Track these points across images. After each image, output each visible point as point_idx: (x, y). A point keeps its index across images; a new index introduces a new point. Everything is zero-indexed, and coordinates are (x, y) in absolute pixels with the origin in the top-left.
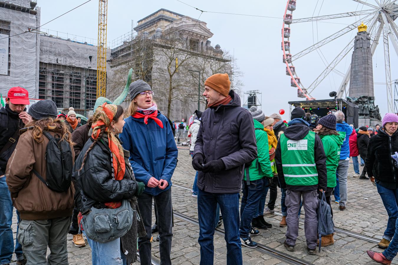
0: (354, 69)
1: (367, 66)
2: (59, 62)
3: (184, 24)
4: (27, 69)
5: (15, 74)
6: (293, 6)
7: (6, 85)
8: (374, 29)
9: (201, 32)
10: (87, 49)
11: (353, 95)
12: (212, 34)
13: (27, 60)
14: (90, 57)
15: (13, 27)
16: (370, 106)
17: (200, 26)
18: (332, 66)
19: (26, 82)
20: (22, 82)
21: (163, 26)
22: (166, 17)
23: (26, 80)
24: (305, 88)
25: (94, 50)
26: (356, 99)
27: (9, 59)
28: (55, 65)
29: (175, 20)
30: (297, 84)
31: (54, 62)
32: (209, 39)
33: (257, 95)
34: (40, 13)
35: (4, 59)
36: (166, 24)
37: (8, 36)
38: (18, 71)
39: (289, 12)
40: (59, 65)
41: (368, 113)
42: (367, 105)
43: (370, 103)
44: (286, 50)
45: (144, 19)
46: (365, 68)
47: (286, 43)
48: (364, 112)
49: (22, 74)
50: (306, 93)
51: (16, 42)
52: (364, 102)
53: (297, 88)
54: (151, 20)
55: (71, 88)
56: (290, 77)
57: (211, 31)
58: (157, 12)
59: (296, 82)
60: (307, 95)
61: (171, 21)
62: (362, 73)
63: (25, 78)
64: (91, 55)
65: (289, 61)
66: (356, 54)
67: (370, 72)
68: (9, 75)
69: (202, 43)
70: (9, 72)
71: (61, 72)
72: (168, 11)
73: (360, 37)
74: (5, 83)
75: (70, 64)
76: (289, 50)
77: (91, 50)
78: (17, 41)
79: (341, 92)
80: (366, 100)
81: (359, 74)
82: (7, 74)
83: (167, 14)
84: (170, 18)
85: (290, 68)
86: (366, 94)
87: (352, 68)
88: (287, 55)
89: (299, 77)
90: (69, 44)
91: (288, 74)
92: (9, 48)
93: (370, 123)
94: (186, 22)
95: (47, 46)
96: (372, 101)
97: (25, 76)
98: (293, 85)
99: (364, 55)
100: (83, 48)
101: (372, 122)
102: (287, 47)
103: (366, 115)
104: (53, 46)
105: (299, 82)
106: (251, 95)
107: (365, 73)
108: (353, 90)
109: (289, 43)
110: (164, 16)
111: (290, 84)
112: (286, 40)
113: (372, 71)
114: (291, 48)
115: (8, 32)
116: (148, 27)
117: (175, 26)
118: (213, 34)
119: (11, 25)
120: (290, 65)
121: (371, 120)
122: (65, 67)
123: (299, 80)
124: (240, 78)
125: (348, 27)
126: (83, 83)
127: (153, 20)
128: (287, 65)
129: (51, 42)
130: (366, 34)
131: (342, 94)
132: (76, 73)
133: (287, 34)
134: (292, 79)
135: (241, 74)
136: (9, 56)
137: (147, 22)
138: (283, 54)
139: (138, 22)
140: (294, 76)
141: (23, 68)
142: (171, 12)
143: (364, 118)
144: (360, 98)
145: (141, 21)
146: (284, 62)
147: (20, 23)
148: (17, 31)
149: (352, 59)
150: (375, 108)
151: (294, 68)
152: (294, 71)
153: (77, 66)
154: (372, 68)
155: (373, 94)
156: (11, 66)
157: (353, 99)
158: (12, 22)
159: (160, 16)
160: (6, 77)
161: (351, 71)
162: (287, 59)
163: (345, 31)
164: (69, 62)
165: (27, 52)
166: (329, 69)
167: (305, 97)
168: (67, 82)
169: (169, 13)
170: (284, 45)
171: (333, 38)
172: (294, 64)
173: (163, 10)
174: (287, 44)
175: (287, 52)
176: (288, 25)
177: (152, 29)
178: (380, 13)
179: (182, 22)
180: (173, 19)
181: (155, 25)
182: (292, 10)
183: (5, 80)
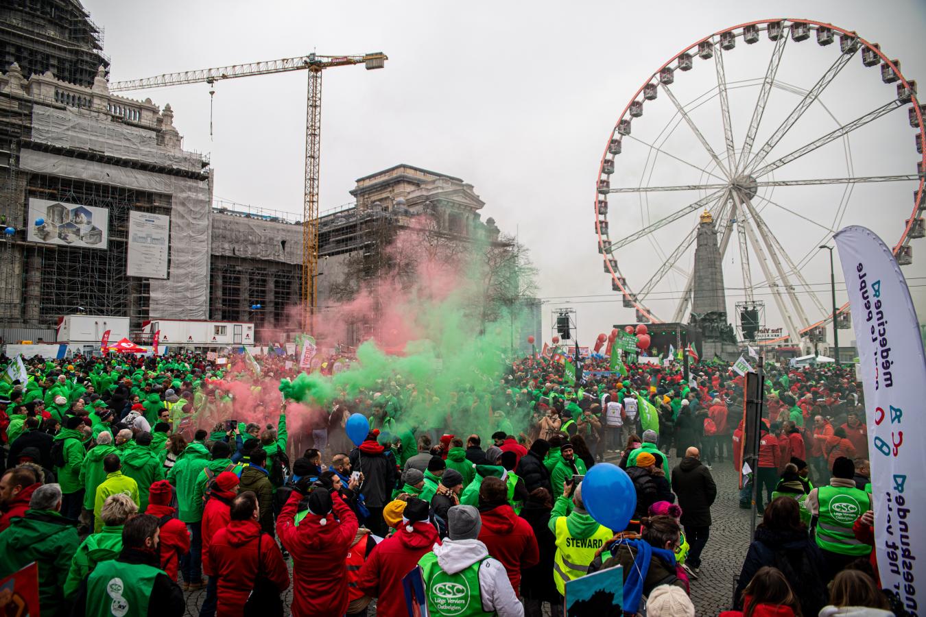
0: (698, 274)
1: (714, 270)
2: (237, 253)
3: (440, 191)
4: (194, 268)
5: (178, 276)
6: (609, 168)
8: (725, 212)
9: (465, 201)
10: (278, 230)
11: (699, 310)
12: (482, 204)
13: (195, 253)
14: (283, 243)
15: (176, 203)
16: (721, 325)
17: (464, 192)
18: (672, 261)
19: (192, 289)
20: (187, 289)
21: (404, 193)
22: (409, 178)
23: (192, 285)
24: (634, 293)
25: (288, 231)
26: (703, 316)
27: (169, 254)
28: (229, 257)
29: (424, 182)
30: (621, 287)
31: (228, 254)
32: (478, 211)
33: (571, 316)
34: (212, 178)
35: (161, 254)
36: (409, 188)
37: (168, 217)
38: (182, 271)
39: (604, 177)
40: (236, 259)
41: (718, 334)
42: (716, 325)
43: (721, 320)
44: (602, 234)
45: (369, 177)
46: (712, 274)
47: (601, 222)
48: (714, 334)
49: (186, 275)
50: (635, 300)
51: (179, 226)
52: (713, 320)
53: (621, 293)
54: (384, 182)
55: (251, 296)
56: (610, 276)
57: (481, 198)
58: (393, 169)
59: (620, 284)
60: (637, 304)
61: (417, 184)
62: (708, 280)
63: (191, 282)
64: (284, 239)
65: (609, 251)
66: (700, 254)
67: (719, 278)
68: (168, 279)
69: (468, 217)
70: (169, 274)
71: (238, 268)
72: (411, 168)
73: (704, 230)
74: (163, 293)
75: (253, 256)
76: (607, 234)
77: (283, 230)
78: (181, 225)
79: (685, 302)
80: (715, 317)
81: (705, 280)
82: (165, 277)
83: (410, 173)
84: (416, 179)
85: (610, 261)
86: (715, 309)
87: (695, 272)
88: (605, 242)
89: (624, 276)
90: (252, 222)
91: (607, 270)
92: (170, 236)
93: (722, 348)
94: (443, 188)
95: (219, 228)
96: (723, 318)
97: (191, 279)
98: (616, 288)
99: (709, 256)
100: (273, 229)
101: (724, 347)
102: (604, 230)
103: (717, 337)
104: (228, 228)
105: (624, 283)
106: (561, 314)
107: (713, 280)
108: (698, 302)
109: (606, 223)
110: (406, 177)
111: (612, 287)
112: (601, 218)
113: (722, 276)
114: (609, 231)
115: (167, 211)
116: (377, 191)
117: (425, 193)
118: (484, 204)
119: (173, 200)
120: (609, 257)
121: (723, 344)
122: (244, 260)
123: (624, 280)
124: (535, 278)
125: (690, 206)
126: (271, 285)
127: (387, 181)
128: (605, 257)
129: (225, 222)
130: (711, 227)
131: (687, 305)
132: (261, 269)
133: (603, 209)
134: (613, 279)
135: (535, 272)
136: (170, 248)
137: (376, 184)
138: (598, 240)
139: (358, 181)
140: (617, 275)
141: (188, 266)
142: (416, 169)
143: (714, 342)
144: (707, 314)
145: (363, 179)
146: (600, 252)
147: (184, 195)
148: (180, 209)
149: (695, 260)
150: (727, 327)
151: (616, 262)
152: (616, 266)
153: (264, 258)
154: (721, 272)
155: (725, 308)
156: (172, 265)
157: (699, 315)
158: (174, 195)
159: (400, 177)
160: (165, 282)
161: (695, 276)
162: (605, 248)
163: (687, 211)
164: (249, 252)
165: (195, 242)
166: (668, 265)
167: (634, 307)
168: (245, 284)
169: (412, 171)
170: (599, 225)
171: (670, 219)
172: (617, 255)
173: (404, 166)
174: (604, 225)
175: (604, 237)
176: (603, 196)
177: (384, 196)
178: (730, 191)
179: (437, 187)
180: (419, 180)
181: (391, 189)
182: (609, 173)
183: (163, 287)
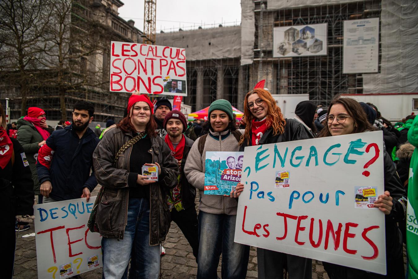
4: (404, 60)
5: (388, 69)
7: (376, 86)
15: (385, 5)
27: (380, 51)
35: (372, 51)
37: (378, 19)
49: (397, 67)
51: (389, 24)
63: (402, 72)
68: (380, 72)
70: (379, 68)
74: (375, 84)
82: (377, 71)
92: (380, 35)
97: (401, 70)
115: (377, 14)
136: (380, 45)
141: (399, 59)
148: (389, 8)
156: (383, 60)
160: (376, 75)
165: (406, 35)
183: (375, 80)
